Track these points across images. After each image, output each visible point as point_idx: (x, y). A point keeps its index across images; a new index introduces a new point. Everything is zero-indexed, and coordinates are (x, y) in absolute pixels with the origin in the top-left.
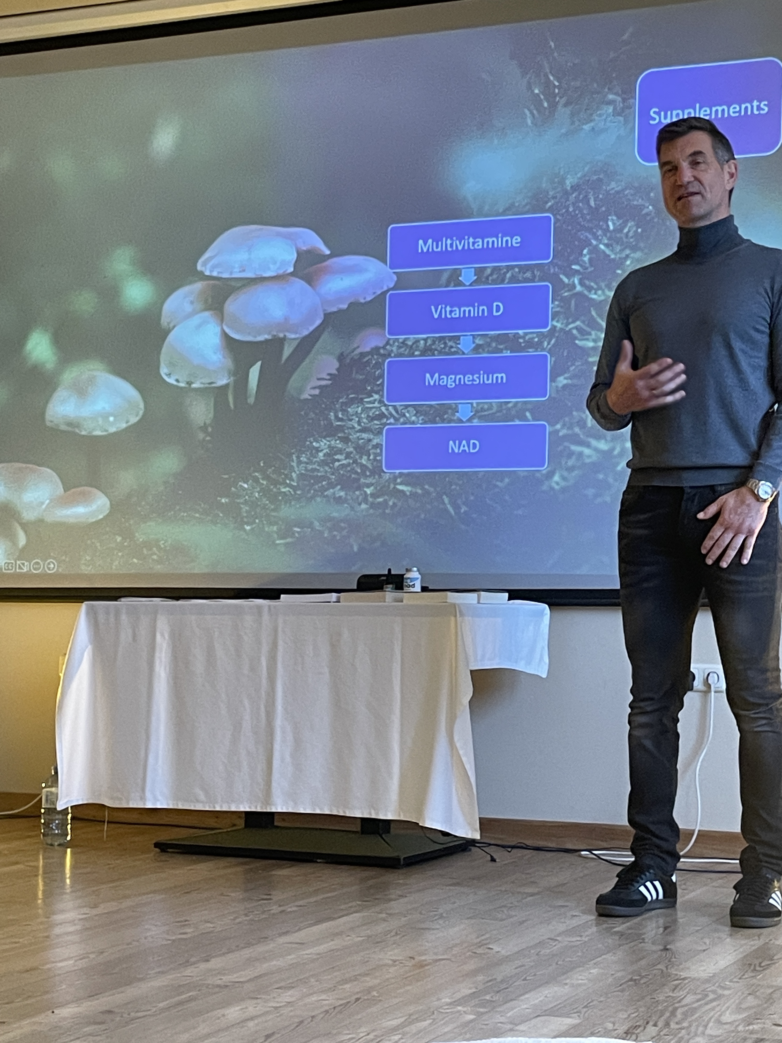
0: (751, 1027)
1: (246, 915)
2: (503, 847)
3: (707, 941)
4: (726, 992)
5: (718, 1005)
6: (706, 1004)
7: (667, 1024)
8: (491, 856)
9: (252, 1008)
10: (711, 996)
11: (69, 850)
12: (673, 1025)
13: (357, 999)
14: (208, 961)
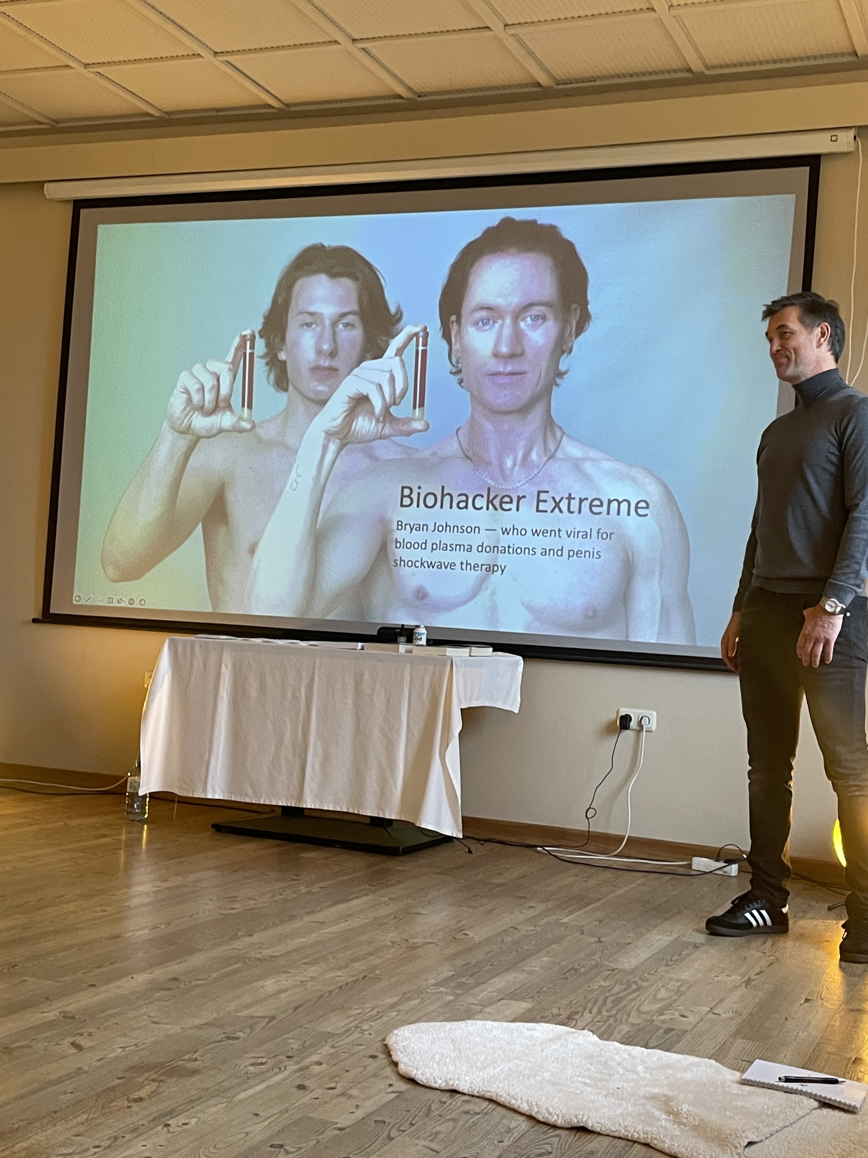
0: (663, 1017)
1: (281, 894)
2: (478, 840)
3: (632, 935)
4: (645, 984)
5: (639, 995)
6: (630, 994)
7: (600, 1012)
8: (469, 849)
9: (285, 981)
10: (634, 987)
11: (146, 827)
12: (604, 1013)
13: (365, 977)
14: (251, 935)
